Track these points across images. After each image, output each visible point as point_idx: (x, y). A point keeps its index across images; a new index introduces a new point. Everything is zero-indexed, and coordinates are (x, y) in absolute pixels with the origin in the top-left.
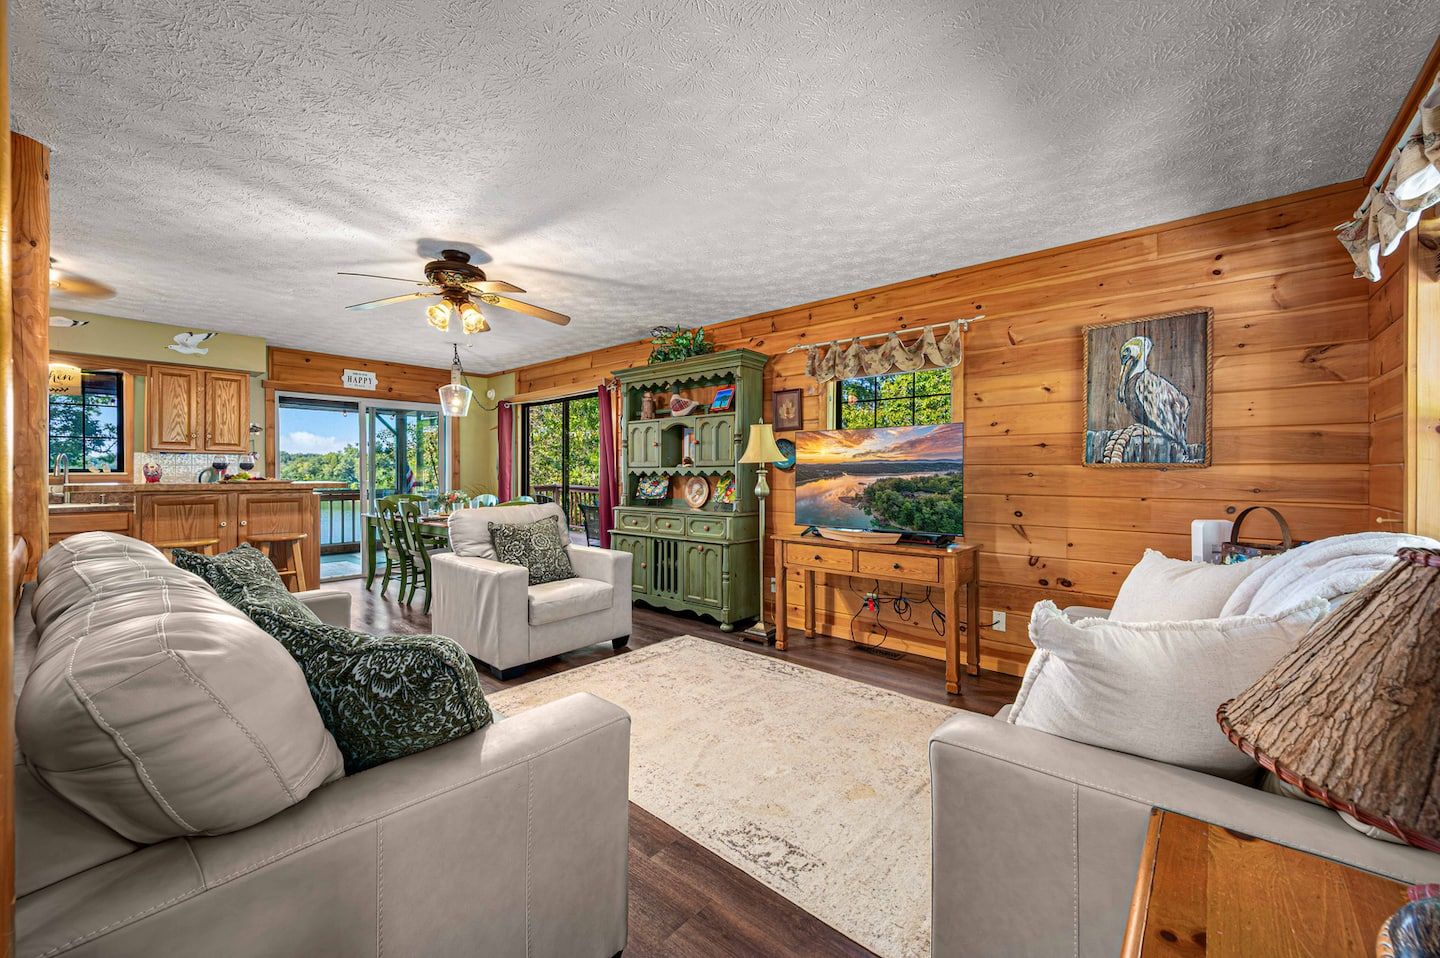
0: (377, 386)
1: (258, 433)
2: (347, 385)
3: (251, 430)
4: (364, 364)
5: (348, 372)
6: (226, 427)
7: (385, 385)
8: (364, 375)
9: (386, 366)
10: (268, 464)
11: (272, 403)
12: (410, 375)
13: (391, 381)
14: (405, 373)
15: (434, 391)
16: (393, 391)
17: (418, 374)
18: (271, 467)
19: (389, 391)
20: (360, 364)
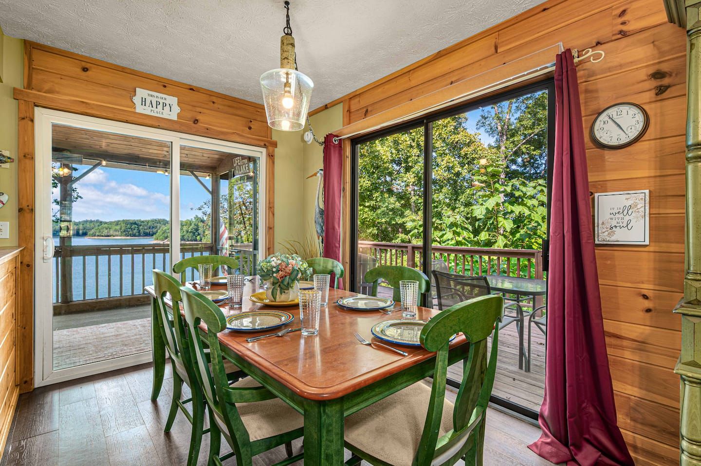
0: (179, 116)
1: (6, 166)
2: (140, 109)
4: (161, 84)
5: (141, 93)
7: (189, 115)
8: (162, 98)
9: (190, 91)
10: (20, 210)
11: (30, 123)
12: (220, 107)
13: (197, 111)
14: (214, 103)
15: (247, 129)
16: (199, 124)
17: (229, 106)
18: (27, 215)
19: (194, 123)
20: (157, 84)
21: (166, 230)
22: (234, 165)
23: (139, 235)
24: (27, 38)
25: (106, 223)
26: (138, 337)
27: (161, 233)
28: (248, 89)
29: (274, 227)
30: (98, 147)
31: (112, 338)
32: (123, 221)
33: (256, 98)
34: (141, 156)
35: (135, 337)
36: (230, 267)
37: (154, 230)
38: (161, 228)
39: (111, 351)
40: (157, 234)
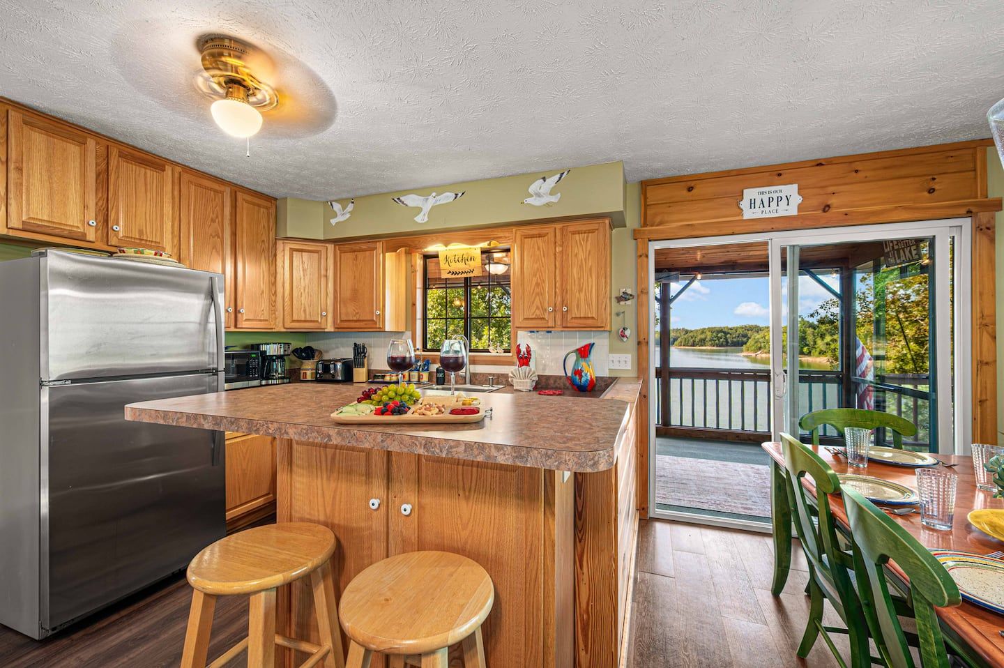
0: (800, 208)
1: (629, 302)
2: (748, 214)
3: (619, 299)
4: (775, 174)
5: (750, 194)
6: (582, 295)
7: (815, 202)
8: (777, 191)
9: (818, 167)
10: (639, 343)
11: (645, 259)
12: (868, 174)
13: (829, 192)
14: (856, 171)
15: (926, 194)
16: (833, 210)
17: (885, 168)
18: (644, 348)
19: (824, 211)
20: (770, 175)
21: (758, 339)
22: (886, 251)
23: (727, 345)
24: (643, 179)
25: (692, 331)
26: (742, 488)
27: (753, 343)
28: (930, 128)
29: (995, 361)
30: (693, 260)
31: (713, 480)
32: (709, 328)
33: (945, 136)
34: (739, 261)
35: (738, 487)
36: (898, 433)
37: (745, 340)
38: (752, 337)
39: (713, 497)
40: (748, 344)
